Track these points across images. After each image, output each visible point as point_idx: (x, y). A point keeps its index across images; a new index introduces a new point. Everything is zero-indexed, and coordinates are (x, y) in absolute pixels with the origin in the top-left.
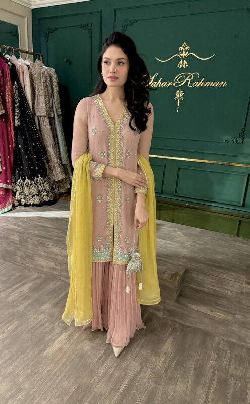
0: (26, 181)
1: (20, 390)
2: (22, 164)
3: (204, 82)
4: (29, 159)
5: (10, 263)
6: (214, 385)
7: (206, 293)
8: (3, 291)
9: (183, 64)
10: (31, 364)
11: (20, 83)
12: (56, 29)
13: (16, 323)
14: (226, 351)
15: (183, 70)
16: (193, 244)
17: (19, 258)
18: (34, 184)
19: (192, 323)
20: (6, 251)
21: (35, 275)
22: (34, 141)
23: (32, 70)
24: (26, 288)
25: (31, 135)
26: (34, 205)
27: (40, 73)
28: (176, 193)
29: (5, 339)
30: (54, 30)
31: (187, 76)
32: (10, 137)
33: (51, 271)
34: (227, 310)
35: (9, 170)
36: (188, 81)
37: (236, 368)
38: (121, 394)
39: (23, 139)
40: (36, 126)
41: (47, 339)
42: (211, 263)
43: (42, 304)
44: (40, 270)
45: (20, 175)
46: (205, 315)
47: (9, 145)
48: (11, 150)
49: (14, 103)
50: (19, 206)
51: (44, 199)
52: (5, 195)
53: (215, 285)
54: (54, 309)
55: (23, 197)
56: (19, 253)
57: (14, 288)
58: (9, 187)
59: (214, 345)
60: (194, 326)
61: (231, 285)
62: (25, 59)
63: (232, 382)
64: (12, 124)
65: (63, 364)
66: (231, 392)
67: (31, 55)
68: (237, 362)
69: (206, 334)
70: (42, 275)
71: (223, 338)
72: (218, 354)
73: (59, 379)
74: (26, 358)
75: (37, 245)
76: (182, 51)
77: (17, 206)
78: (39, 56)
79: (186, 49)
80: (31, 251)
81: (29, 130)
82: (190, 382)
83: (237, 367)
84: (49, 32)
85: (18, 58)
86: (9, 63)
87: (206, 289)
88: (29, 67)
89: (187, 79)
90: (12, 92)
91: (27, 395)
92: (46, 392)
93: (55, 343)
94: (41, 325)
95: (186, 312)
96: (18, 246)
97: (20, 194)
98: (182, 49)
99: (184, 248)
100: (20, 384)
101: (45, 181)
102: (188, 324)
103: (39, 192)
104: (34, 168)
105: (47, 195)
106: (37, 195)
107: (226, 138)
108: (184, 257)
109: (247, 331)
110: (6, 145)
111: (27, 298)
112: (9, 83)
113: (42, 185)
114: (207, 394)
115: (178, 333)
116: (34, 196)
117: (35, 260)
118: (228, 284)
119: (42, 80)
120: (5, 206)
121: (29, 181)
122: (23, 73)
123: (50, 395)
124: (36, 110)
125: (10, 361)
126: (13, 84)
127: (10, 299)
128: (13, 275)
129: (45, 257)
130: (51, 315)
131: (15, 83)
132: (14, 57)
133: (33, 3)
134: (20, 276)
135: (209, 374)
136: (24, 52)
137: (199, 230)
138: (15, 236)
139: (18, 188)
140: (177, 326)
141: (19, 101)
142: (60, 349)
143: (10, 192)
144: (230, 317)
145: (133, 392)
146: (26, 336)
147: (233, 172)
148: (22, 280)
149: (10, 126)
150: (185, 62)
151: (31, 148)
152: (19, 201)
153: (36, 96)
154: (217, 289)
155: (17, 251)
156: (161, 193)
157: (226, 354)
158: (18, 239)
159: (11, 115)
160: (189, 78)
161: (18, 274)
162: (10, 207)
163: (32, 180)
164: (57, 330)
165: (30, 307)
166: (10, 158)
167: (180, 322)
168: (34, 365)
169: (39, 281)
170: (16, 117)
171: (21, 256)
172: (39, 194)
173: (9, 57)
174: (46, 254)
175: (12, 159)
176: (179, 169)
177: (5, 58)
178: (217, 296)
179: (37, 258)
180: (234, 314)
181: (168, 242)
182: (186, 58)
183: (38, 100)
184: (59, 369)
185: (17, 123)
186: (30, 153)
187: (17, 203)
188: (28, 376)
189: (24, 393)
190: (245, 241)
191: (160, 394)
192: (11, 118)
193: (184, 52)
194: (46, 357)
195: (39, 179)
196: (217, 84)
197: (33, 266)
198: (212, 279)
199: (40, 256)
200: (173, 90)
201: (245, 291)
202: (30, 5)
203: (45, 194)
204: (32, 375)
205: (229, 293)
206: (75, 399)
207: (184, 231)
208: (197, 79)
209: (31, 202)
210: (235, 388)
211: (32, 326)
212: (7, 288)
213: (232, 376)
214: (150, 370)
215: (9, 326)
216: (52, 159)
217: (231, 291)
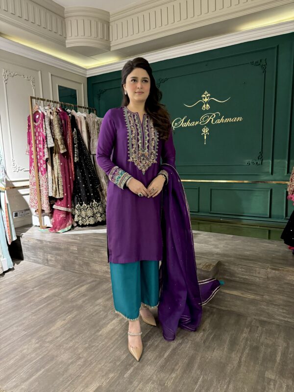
0: (83, 205)
1: (80, 358)
2: (80, 192)
3: (224, 118)
4: (86, 187)
5: (69, 272)
6: (247, 351)
7: (238, 282)
8: (64, 291)
9: (206, 107)
10: (89, 340)
11: (78, 130)
12: (106, 90)
13: (75, 313)
14: (258, 327)
15: (206, 111)
16: (226, 246)
17: (77, 267)
18: (90, 207)
19: (227, 307)
20: (66, 261)
21: (90, 280)
22: (90, 173)
23: (88, 120)
24: (83, 289)
25: (88, 169)
26: (90, 225)
27: (94, 121)
28: (211, 210)
29: (66, 324)
30: (104, 92)
31: (210, 115)
32: (70, 171)
33: (104, 275)
34: (255, 292)
35: (69, 197)
36: (211, 120)
37: (266, 338)
38: (165, 359)
39: (81, 172)
40: (91, 162)
41: (102, 323)
42: (240, 257)
43: (98, 299)
44: (94, 275)
45: (78, 201)
46: (237, 297)
47: (69, 177)
48: (71, 180)
49: (73, 144)
50: (77, 227)
51: (98, 220)
52: (66, 217)
53: (245, 273)
54: (107, 302)
55: (80, 219)
56: (77, 262)
57: (73, 289)
58: (70, 210)
59: (247, 323)
60: (229, 309)
61: (258, 272)
62: (82, 112)
63: (263, 349)
64: (72, 161)
65: (116, 340)
66: (261, 355)
67: (86, 110)
68: (268, 334)
69: (239, 316)
70: (96, 279)
71: (256, 318)
72: (250, 329)
73: (112, 350)
74: (84, 337)
75: (92, 252)
76: (204, 98)
77: (76, 227)
78: (93, 110)
79: (208, 95)
80: (87, 258)
81: (86, 165)
82: (226, 349)
83: (268, 338)
84: (100, 93)
85: (77, 112)
86: (70, 115)
87: (238, 279)
88: (85, 118)
89: (210, 118)
90: (72, 136)
91: (85, 361)
92: (101, 359)
93: (109, 326)
94: (97, 314)
95: (221, 297)
96: (77, 255)
97: (78, 216)
98: (204, 96)
99: (218, 248)
100: (79, 354)
101: (99, 205)
102: (223, 308)
103: (94, 214)
104: (90, 194)
105: (100, 216)
106: (92, 217)
107: (247, 161)
108: (217, 254)
109: (274, 308)
110: (67, 177)
111: (84, 295)
112: (70, 129)
113: (96, 208)
114: (240, 358)
115: (215, 316)
116: (90, 217)
117: (90, 266)
118: (256, 271)
119: (96, 127)
120: (65, 226)
121: (85, 205)
122: (81, 122)
123: (105, 361)
124: (91, 150)
125: (71, 339)
126: (73, 130)
127: (70, 297)
128: (72, 280)
129: (99, 262)
130: (105, 307)
131: (75, 129)
132: (73, 111)
133: (87, 73)
134: (78, 281)
135: (242, 343)
136: (81, 107)
137: (232, 236)
138: (74, 247)
139: (77, 212)
140: (215, 310)
141: (78, 143)
142: (113, 330)
143: (70, 215)
144: (258, 298)
145: (175, 357)
146: (84, 322)
147: (257, 188)
148: (80, 283)
149: (71, 162)
150: (208, 105)
151: (87, 179)
152: (77, 222)
153: (91, 139)
154: (247, 277)
155: (76, 260)
156: (198, 212)
157: (257, 329)
158: (76, 249)
159: (71, 153)
160: (212, 117)
161: (76, 280)
162: (70, 227)
163: (88, 204)
164: (110, 317)
165: (87, 302)
166: (70, 187)
167: (217, 307)
168: (91, 341)
169: (94, 283)
170: (75, 155)
171: (80, 265)
172: (94, 216)
173: (70, 111)
174: (100, 260)
175: (72, 188)
176: (211, 190)
177: (67, 112)
178: (248, 284)
179: (92, 264)
180: (263, 295)
181: (203, 245)
182: (208, 102)
183: (93, 142)
184: (112, 343)
185: (76, 159)
186: (87, 182)
187: (75, 225)
188: (86, 349)
189: (82, 360)
190: (271, 242)
191: (199, 358)
192: (72, 156)
193: (206, 98)
194: (101, 335)
195: (93, 203)
196: (235, 120)
197: (89, 272)
198: (241, 268)
199: (95, 262)
200: (199, 128)
201: (270, 276)
202: (86, 75)
203: (99, 215)
204: (89, 348)
205: (258, 280)
206: (126, 363)
207: (218, 238)
208: (218, 117)
209: (87, 223)
210: (265, 353)
211: (88, 315)
212: (68, 289)
213: (263, 344)
214: (190, 342)
215: (69, 315)
216: (105, 188)
217: (259, 278)
